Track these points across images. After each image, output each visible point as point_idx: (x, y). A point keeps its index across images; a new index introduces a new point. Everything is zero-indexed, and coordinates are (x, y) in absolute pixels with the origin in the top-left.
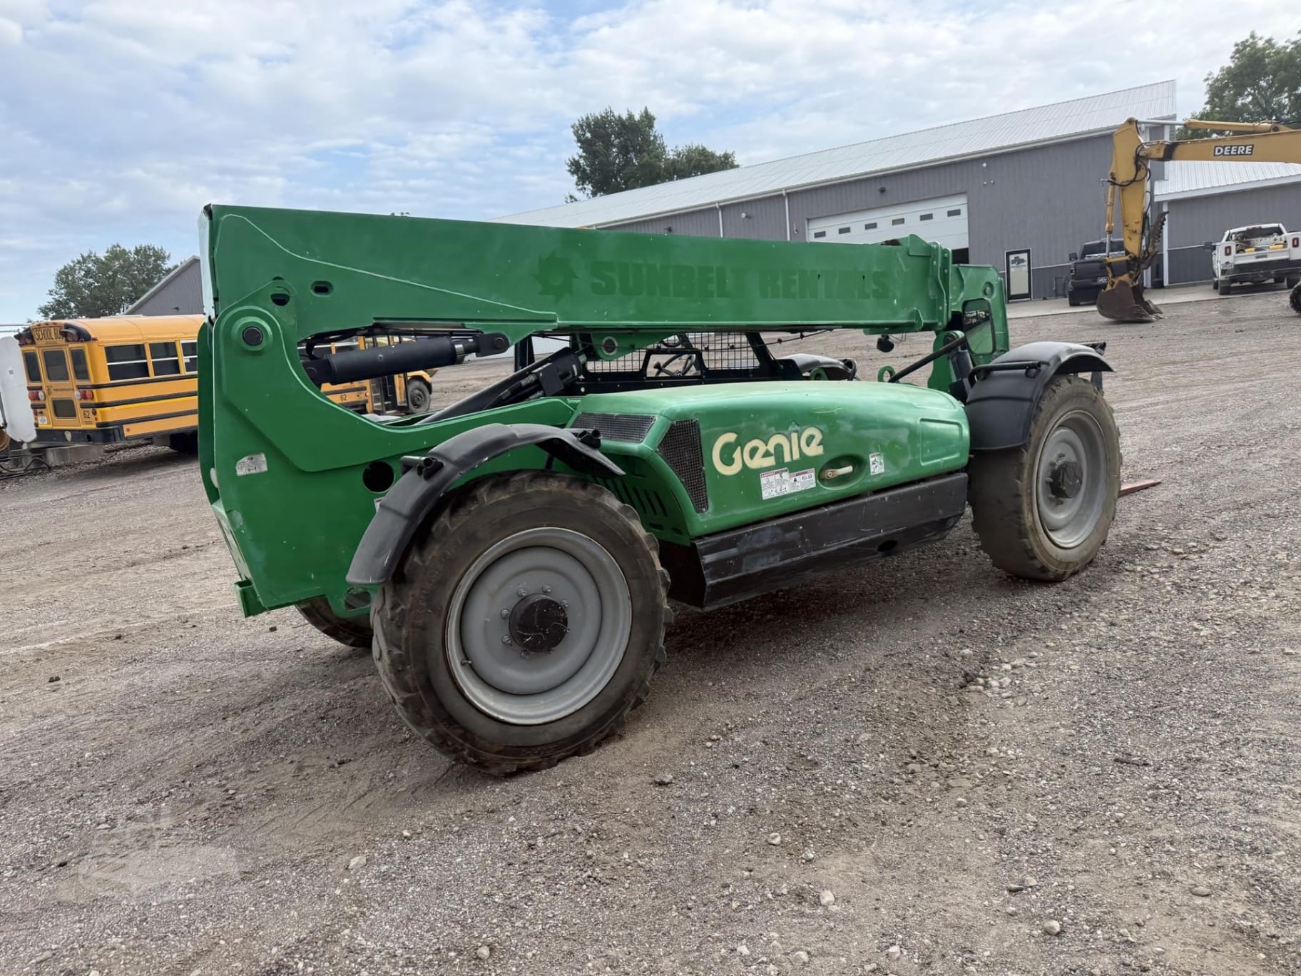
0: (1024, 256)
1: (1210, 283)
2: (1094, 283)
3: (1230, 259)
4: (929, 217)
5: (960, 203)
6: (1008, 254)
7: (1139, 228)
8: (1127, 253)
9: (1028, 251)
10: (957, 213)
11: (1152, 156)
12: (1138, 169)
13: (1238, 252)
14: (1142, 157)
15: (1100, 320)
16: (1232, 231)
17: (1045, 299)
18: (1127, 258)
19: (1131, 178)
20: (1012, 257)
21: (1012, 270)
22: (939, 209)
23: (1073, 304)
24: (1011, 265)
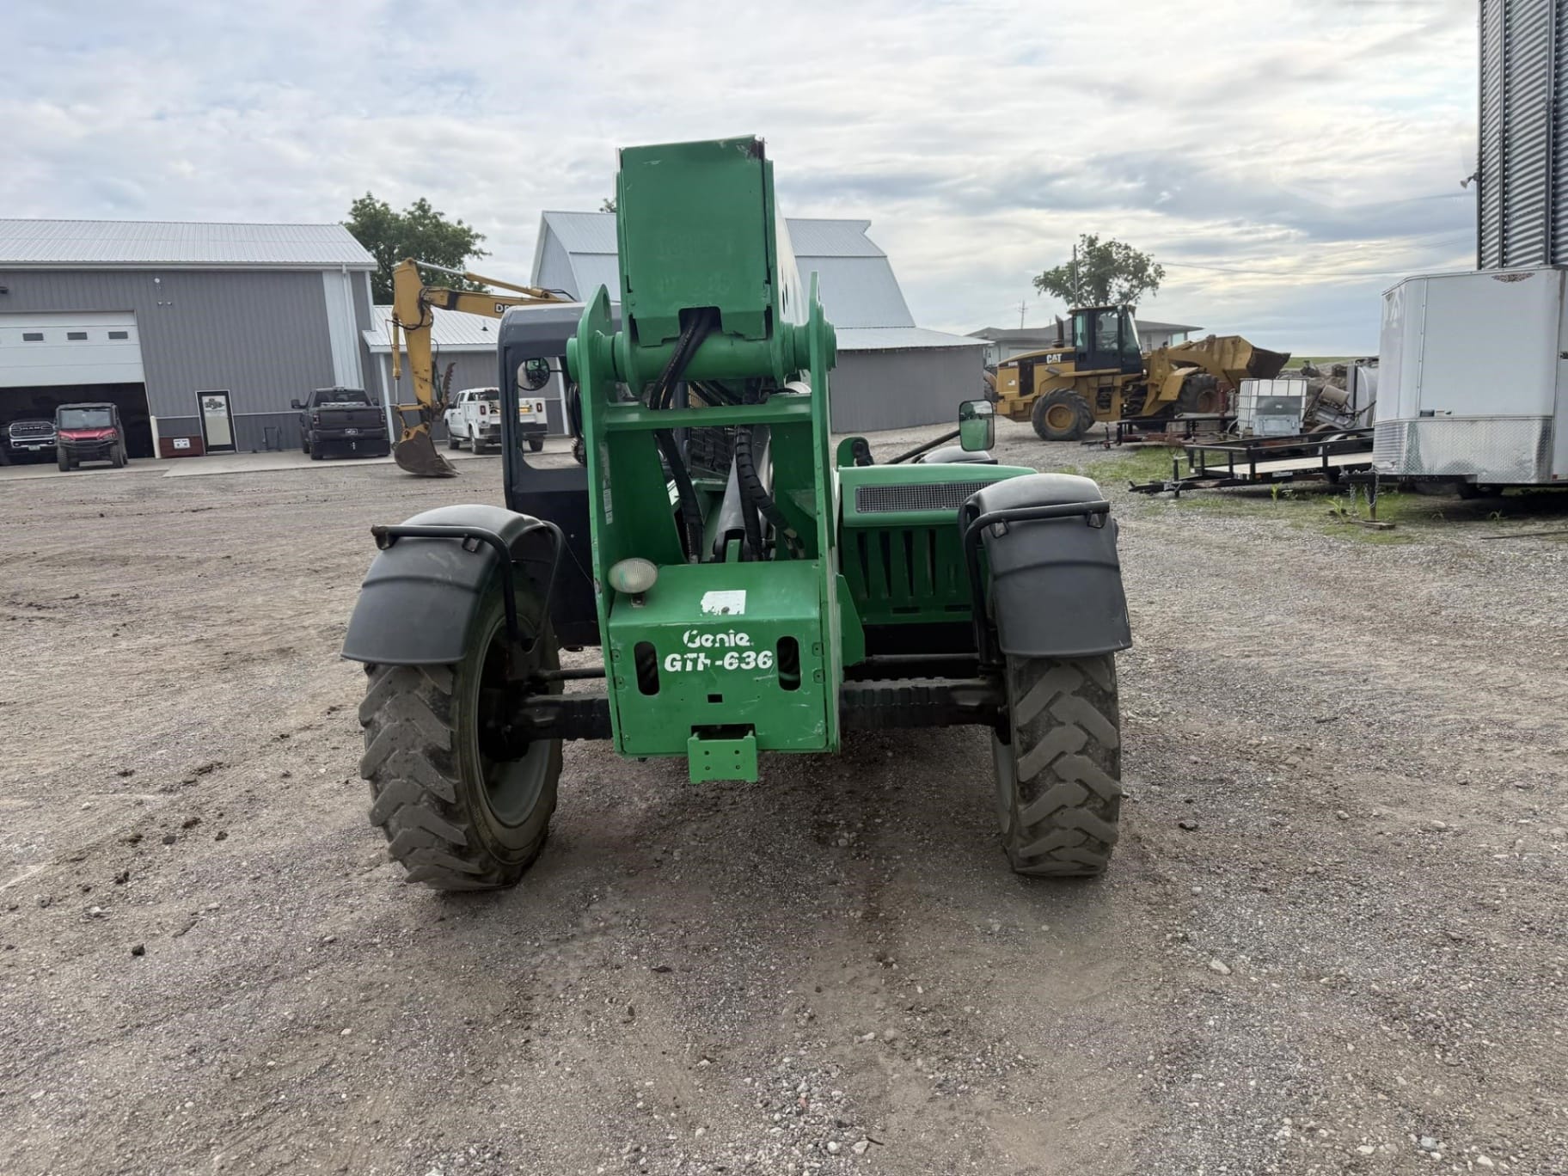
0: (221, 399)
1: (446, 443)
2: (343, 435)
3: (486, 418)
4: (81, 336)
5: (127, 324)
6: (201, 395)
7: (429, 376)
8: (420, 402)
9: (225, 394)
10: (123, 335)
11: (436, 302)
12: (423, 313)
13: (491, 412)
14: (426, 301)
15: (398, 474)
16: (473, 391)
17: (255, 452)
18: (420, 407)
19: (418, 323)
20: (206, 399)
21: (207, 415)
22: (98, 328)
23: (316, 458)
24: (205, 409)
